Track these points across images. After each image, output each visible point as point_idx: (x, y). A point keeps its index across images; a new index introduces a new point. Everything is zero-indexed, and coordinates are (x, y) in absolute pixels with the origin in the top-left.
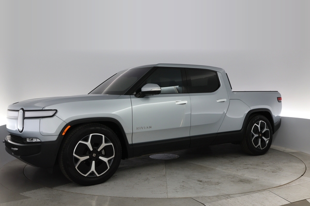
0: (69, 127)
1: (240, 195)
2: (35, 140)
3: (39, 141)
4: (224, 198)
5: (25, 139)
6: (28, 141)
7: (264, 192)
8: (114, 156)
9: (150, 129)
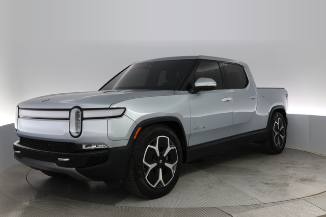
0: (140, 128)
1: (272, 204)
2: (100, 147)
3: (106, 147)
4: (253, 207)
5: (81, 146)
6: (84, 147)
7: (299, 201)
8: (177, 162)
9: (204, 130)
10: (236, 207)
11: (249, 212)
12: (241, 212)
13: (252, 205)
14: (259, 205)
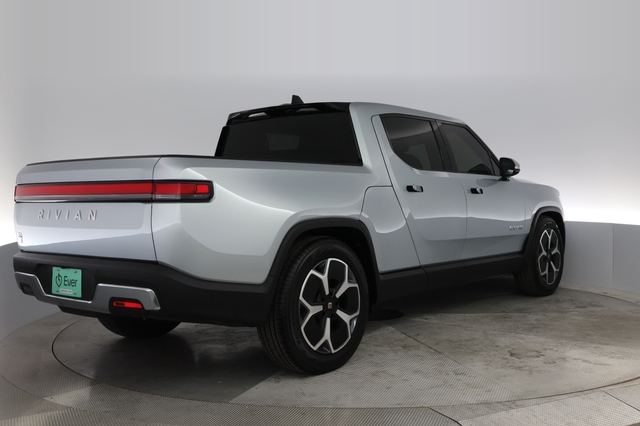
10: (469, 406)
11: (494, 417)
12: (479, 415)
13: (500, 402)
14: (514, 402)
